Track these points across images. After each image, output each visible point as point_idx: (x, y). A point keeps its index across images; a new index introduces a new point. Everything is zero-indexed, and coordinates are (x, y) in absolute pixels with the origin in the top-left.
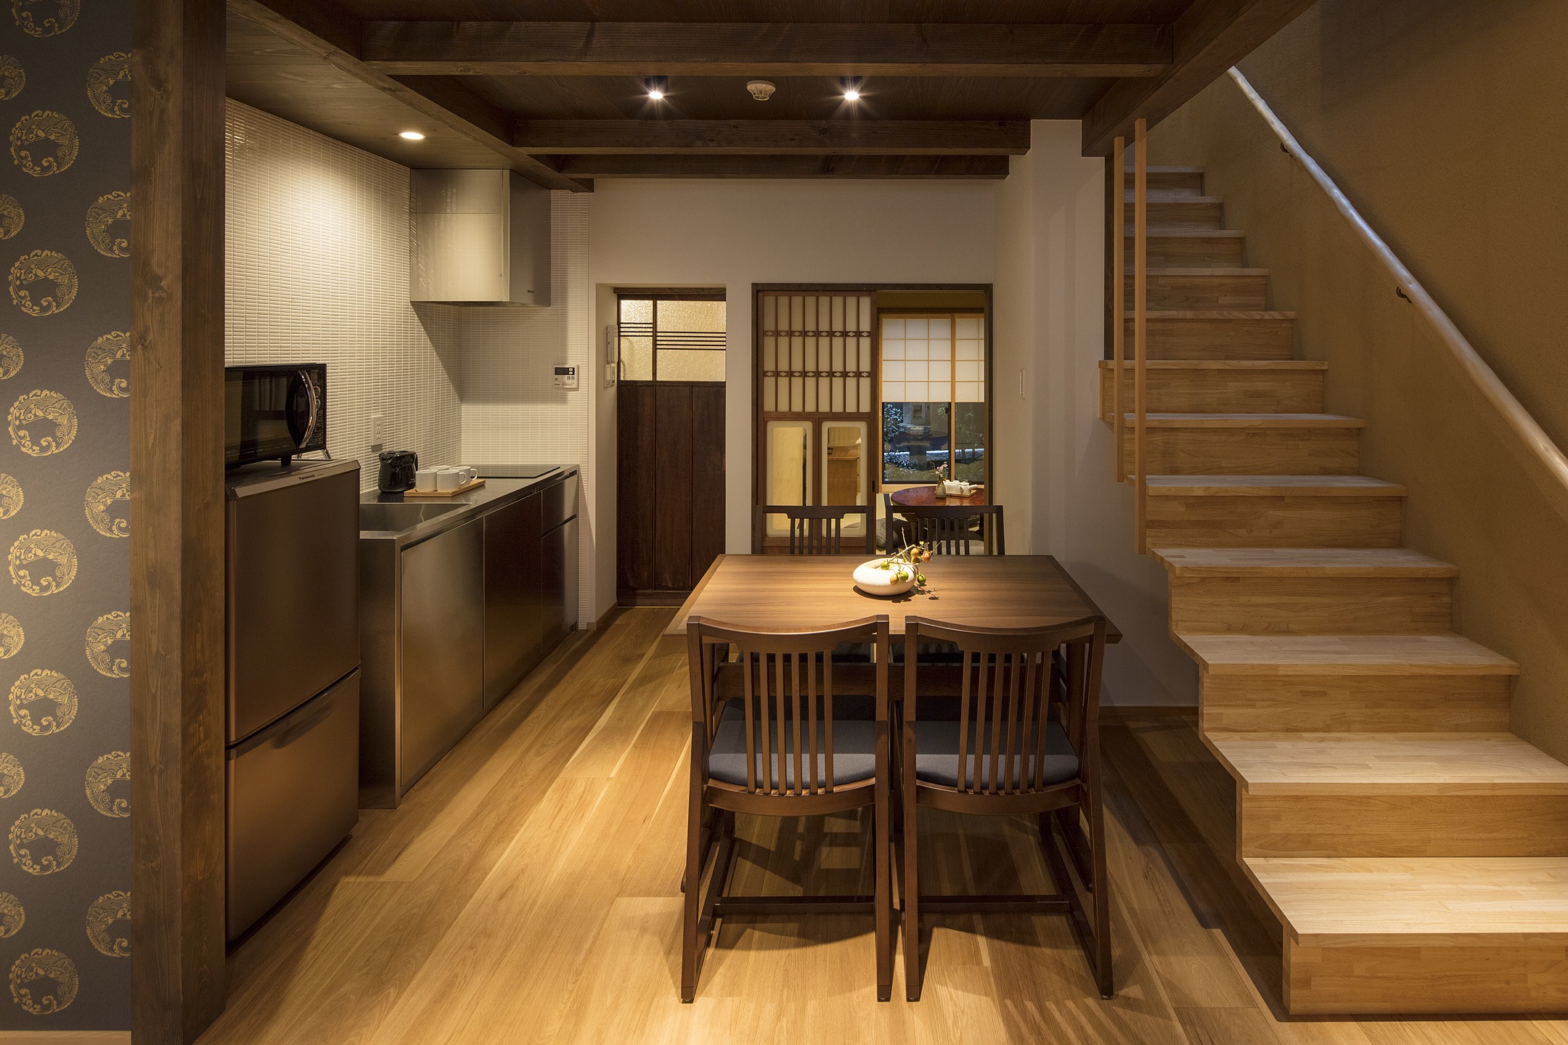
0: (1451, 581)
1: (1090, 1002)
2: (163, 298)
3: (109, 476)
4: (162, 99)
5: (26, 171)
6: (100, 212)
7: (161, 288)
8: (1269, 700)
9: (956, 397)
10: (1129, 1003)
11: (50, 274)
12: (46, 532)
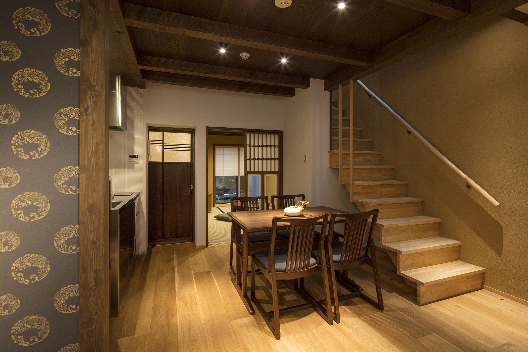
0: (422, 202)
1: (379, 313)
2: (96, 95)
3: (66, 168)
4: (95, 13)
5: (21, 32)
6: (62, 56)
7: (95, 91)
8: (395, 234)
9: (240, 174)
10: (387, 311)
11: (35, 79)
12: (32, 193)
